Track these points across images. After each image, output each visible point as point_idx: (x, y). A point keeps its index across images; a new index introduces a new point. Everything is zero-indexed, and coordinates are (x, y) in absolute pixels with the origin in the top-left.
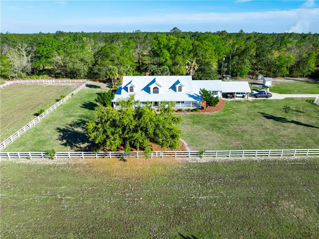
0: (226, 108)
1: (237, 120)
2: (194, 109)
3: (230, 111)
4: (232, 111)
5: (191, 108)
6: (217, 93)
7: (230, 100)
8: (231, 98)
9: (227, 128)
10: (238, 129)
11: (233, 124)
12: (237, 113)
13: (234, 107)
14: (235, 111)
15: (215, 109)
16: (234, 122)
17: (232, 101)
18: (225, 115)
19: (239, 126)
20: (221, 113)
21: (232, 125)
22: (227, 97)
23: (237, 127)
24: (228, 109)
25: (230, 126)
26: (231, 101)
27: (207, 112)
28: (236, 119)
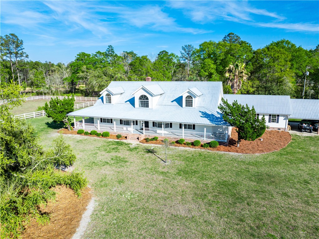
0: (290, 148)
1: (306, 182)
2: (208, 143)
3: (297, 155)
4: (302, 157)
5: (205, 140)
6: (278, 119)
7: (307, 135)
8: (310, 132)
9: (262, 202)
10: (299, 214)
11: (289, 191)
12: (315, 162)
13: (312, 149)
14: (311, 157)
15: (260, 149)
16: (298, 186)
17: (310, 137)
18: (277, 163)
19: (307, 203)
20: (271, 158)
21: (285, 194)
22: (300, 129)
23: (300, 206)
24: (294, 150)
25: (278, 199)
26: (307, 137)
27: (237, 152)
28: (307, 177)
